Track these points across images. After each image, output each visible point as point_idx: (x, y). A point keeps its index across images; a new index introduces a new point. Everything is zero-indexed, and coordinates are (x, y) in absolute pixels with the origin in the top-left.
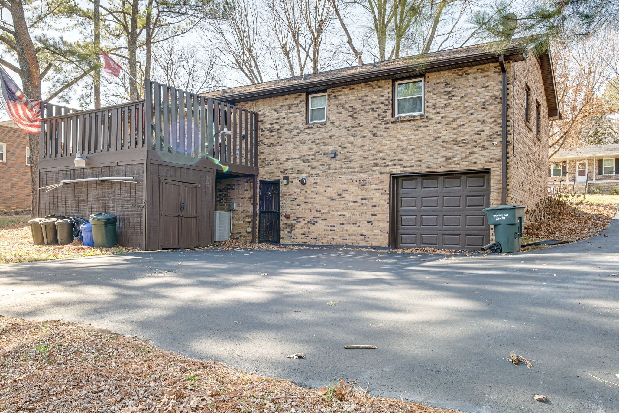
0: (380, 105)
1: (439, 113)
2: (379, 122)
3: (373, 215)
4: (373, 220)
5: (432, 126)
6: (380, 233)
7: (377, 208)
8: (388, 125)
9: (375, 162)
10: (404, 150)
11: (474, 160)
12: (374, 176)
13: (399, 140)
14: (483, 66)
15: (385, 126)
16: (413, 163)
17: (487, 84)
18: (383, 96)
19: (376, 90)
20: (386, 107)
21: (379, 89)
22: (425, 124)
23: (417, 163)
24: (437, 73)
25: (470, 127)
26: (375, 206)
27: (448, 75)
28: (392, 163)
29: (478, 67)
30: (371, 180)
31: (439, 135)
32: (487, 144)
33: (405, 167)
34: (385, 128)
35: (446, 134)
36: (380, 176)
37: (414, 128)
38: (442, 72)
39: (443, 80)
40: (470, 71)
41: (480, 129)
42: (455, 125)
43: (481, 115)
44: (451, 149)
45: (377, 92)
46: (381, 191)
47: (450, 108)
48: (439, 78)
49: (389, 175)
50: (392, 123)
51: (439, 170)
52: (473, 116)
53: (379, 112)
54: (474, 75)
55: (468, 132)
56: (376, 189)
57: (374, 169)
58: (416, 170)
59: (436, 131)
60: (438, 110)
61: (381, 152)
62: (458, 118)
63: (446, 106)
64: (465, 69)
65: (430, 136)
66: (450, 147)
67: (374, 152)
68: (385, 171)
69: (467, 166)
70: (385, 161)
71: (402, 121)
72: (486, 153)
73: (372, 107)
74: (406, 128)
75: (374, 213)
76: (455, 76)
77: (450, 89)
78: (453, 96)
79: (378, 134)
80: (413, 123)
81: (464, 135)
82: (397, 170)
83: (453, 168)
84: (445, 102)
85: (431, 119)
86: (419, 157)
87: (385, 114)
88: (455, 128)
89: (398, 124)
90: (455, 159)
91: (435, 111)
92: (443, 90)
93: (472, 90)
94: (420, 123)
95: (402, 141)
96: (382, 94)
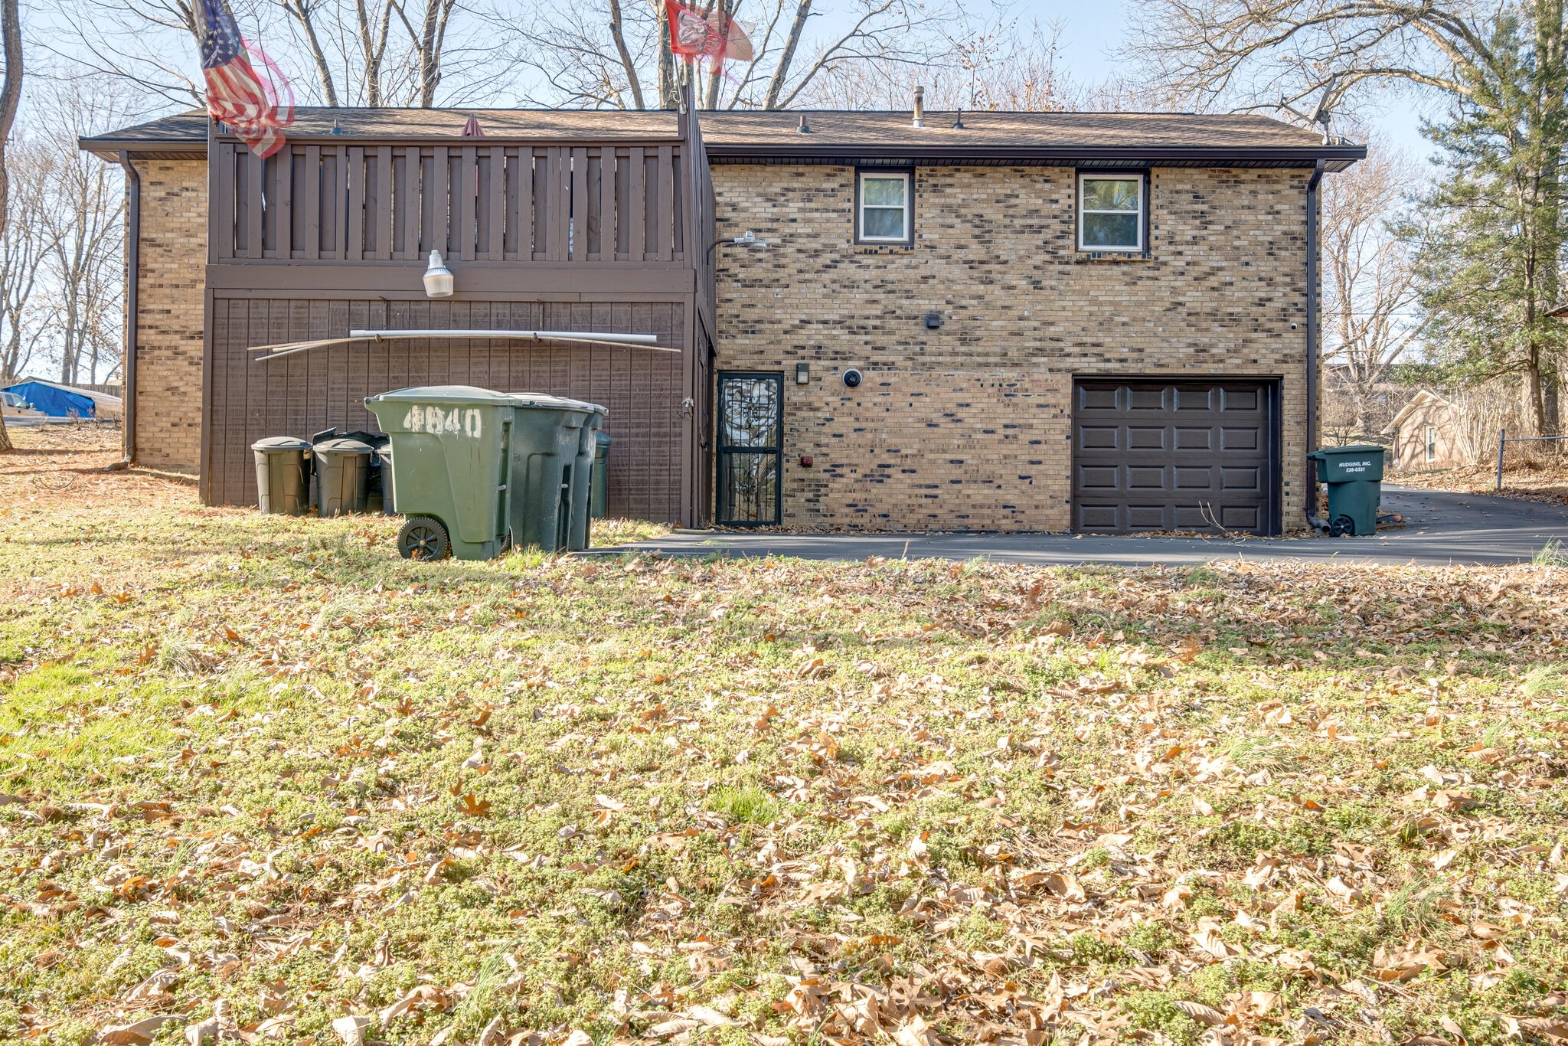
0: (1050, 221)
1: (1180, 253)
2: (1048, 257)
3: (1032, 463)
4: (1033, 473)
5: (1167, 280)
6: (1049, 502)
7: (1043, 447)
8: (1068, 268)
9: (1038, 344)
10: (1105, 324)
11: (1253, 356)
12: (1036, 377)
13: (1094, 302)
14: (1269, 172)
15: (1061, 267)
16: (1125, 352)
17: (1278, 207)
18: (1056, 201)
19: (1038, 186)
20: (1064, 227)
21: (1048, 186)
22: (1151, 273)
23: (1135, 355)
24: (1176, 170)
25: (1245, 288)
26: (1038, 442)
27: (1199, 178)
28: (1077, 350)
29: (1260, 171)
30: (1027, 385)
31: (1181, 299)
32: (1278, 326)
33: (1108, 361)
34: (1061, 273)
35: (1195, 298)
36: (1049, 376)
37: (1127, 279)
38: (1188, 171)
39: (1188, 187)
40: (1243, 177)
41: (1263, 295)
42: (1213, 281)
43: (1265, 267)
44: (1207, 330)
45: (1041, 190)
46: (1053, 411)
47: (1202, 247)
48: (1181, 181)
49: (1070, 375)
50: (1078, 262)
51: (1182, 371)
52: (1250, 269)
53: (1047, 235)
54: (1252, 187)
55: (1240, 299)
56: (1039, 406)
57: (1035, 360)
58: (1133, 368)
59: (1174, 291)
60: (1180, 248)
61: (1052, 324)
62: (1220, 269)
63: (1195, 240)
64: (1234, 171)
65: (1161, 299)
66: (1204, 325)
67: (1036, 324)
68: (1062, 366)
69: (1238, 366)
70: (1061, 344)
71: (1100, 262)
72: (1275, 344)
73: (1030, 222)
74: (1110, 278)
75: (1035, 458)
76: (1214, 182)
77: (1205, 207)
78: (1210, 223)
79: (1044, 283)
80: (1125, 268)
81: (1232, 303)
82: (1090, 366)
83: (1210, 369)
84: (1195, 233)
85: (1165, 264)
86: (1138, 342)
87: (1060, 242)
88: (1213, 289)
89: (1090, 266)
90: (1214, 351)
91: (1172, 248)
92: (1189, 208)
93: (1247, 216)
94: (1140, 271)
95: (1101, 304)
96: (1054, 197)
